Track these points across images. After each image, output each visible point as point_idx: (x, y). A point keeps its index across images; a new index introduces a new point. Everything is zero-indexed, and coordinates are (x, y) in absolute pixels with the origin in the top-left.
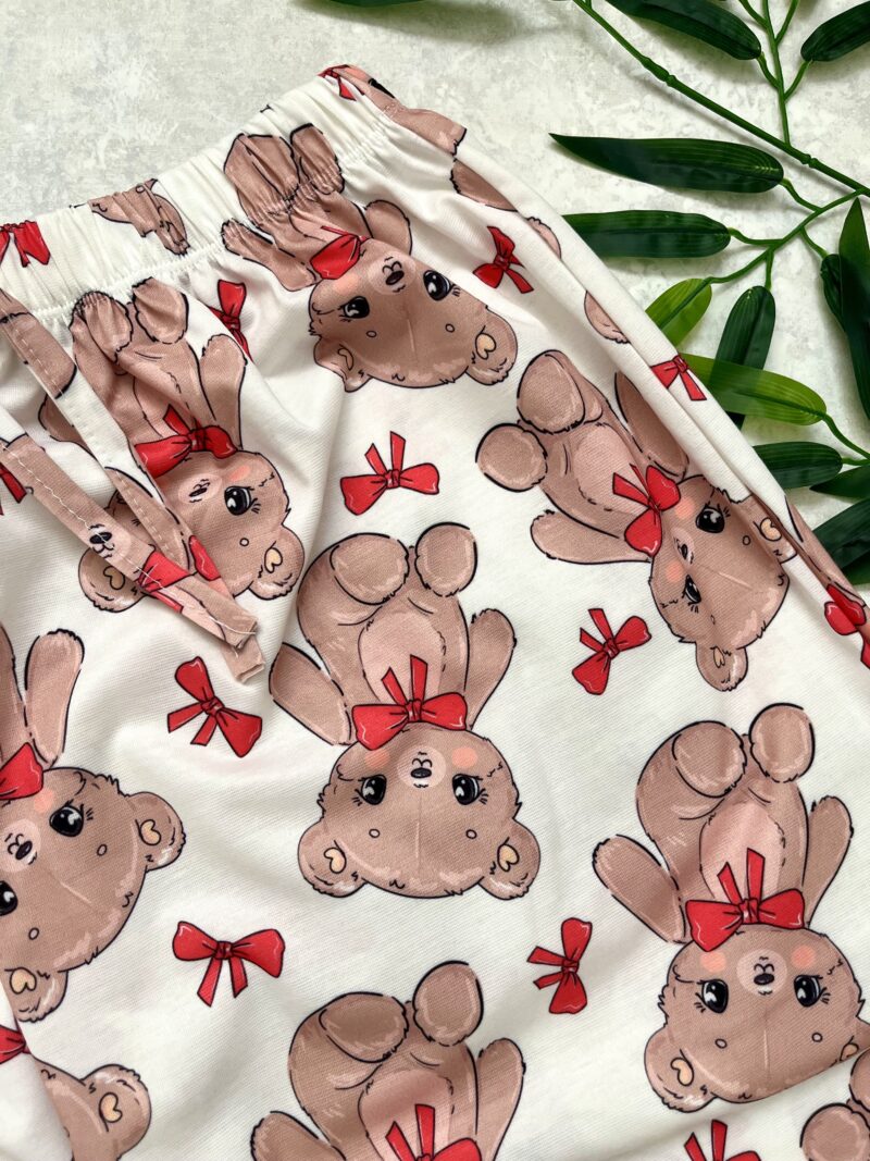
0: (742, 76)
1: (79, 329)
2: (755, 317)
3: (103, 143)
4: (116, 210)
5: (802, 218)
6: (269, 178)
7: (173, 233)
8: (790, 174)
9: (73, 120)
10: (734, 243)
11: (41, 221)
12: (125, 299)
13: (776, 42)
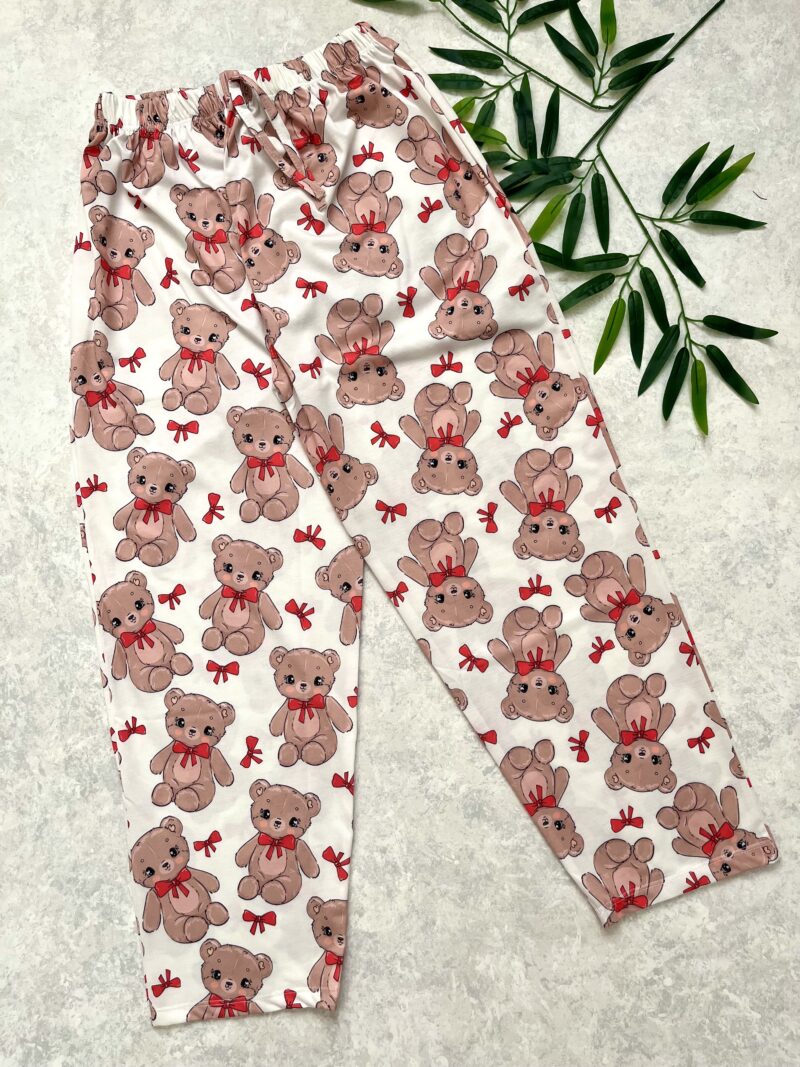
0: (495, 29)
1: (277, 102)
2: (489, 111)
3: (286, 44)
4: (291, 66)
5: (510, 78)
6: (337, 57)
7: (307, 73)
8: (506, 62)
9: (277, 36)
10: (485, 86)
11: (268, 67)
12: (291, 93)
13: (510, 17)
